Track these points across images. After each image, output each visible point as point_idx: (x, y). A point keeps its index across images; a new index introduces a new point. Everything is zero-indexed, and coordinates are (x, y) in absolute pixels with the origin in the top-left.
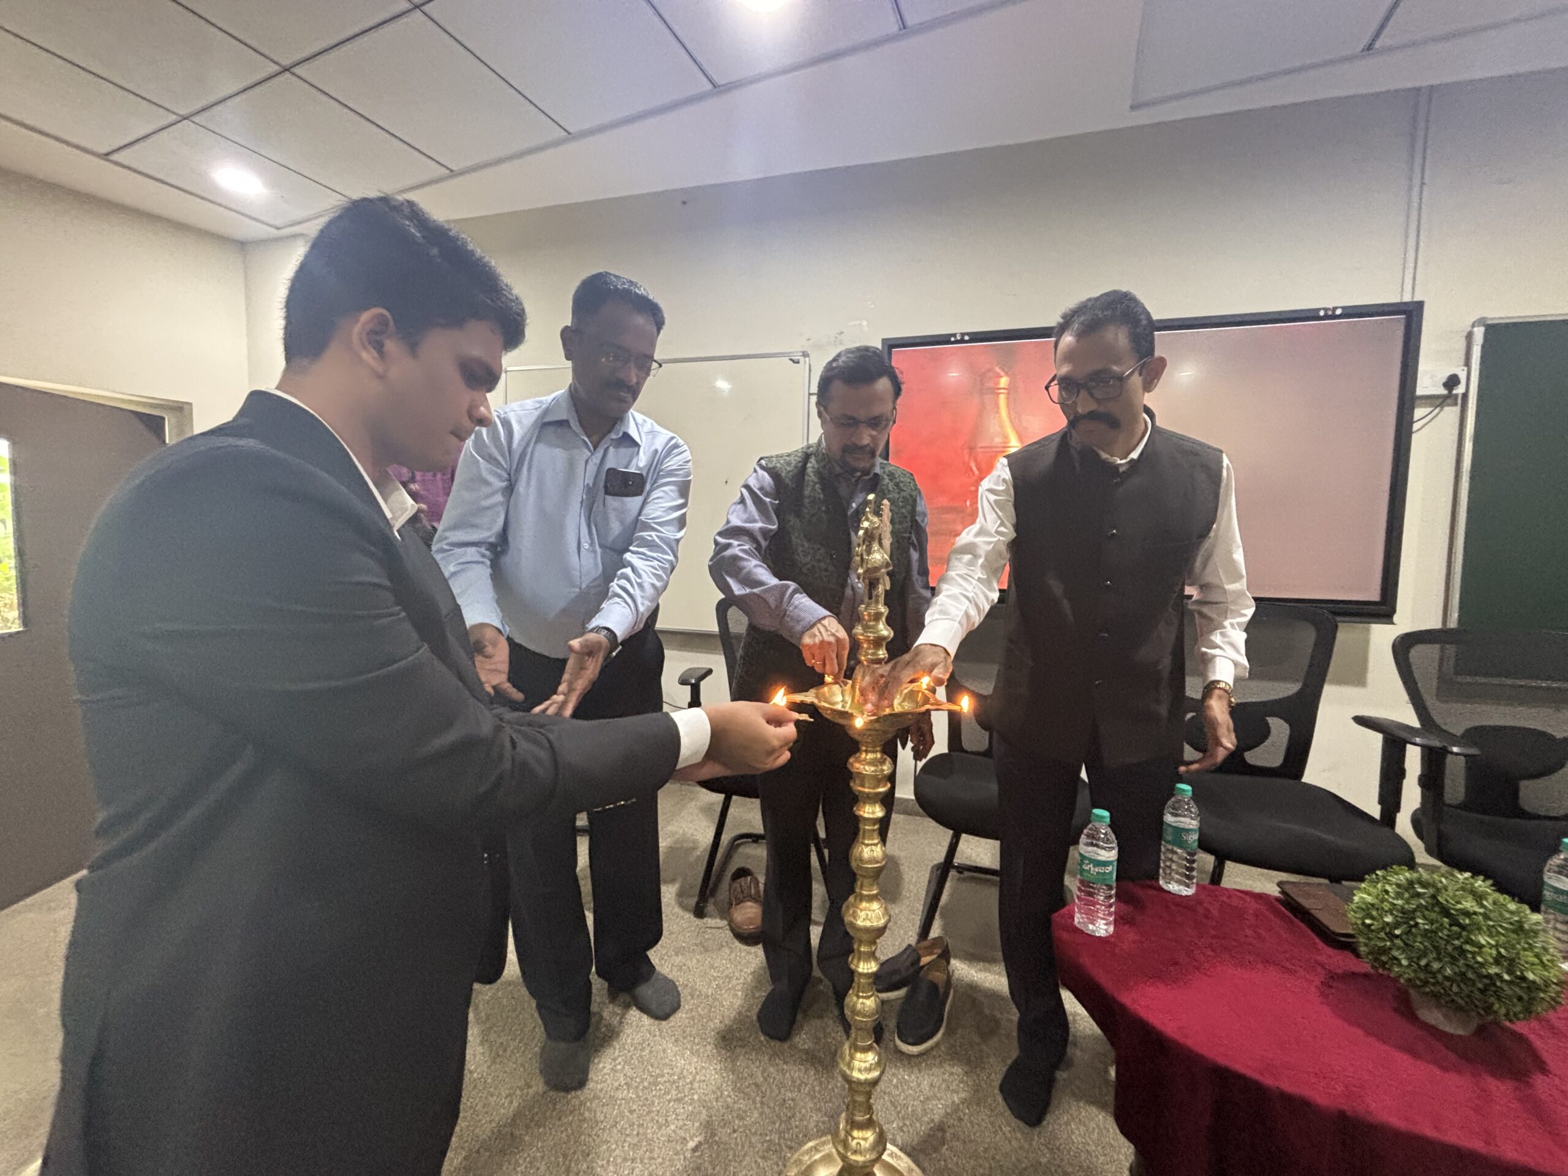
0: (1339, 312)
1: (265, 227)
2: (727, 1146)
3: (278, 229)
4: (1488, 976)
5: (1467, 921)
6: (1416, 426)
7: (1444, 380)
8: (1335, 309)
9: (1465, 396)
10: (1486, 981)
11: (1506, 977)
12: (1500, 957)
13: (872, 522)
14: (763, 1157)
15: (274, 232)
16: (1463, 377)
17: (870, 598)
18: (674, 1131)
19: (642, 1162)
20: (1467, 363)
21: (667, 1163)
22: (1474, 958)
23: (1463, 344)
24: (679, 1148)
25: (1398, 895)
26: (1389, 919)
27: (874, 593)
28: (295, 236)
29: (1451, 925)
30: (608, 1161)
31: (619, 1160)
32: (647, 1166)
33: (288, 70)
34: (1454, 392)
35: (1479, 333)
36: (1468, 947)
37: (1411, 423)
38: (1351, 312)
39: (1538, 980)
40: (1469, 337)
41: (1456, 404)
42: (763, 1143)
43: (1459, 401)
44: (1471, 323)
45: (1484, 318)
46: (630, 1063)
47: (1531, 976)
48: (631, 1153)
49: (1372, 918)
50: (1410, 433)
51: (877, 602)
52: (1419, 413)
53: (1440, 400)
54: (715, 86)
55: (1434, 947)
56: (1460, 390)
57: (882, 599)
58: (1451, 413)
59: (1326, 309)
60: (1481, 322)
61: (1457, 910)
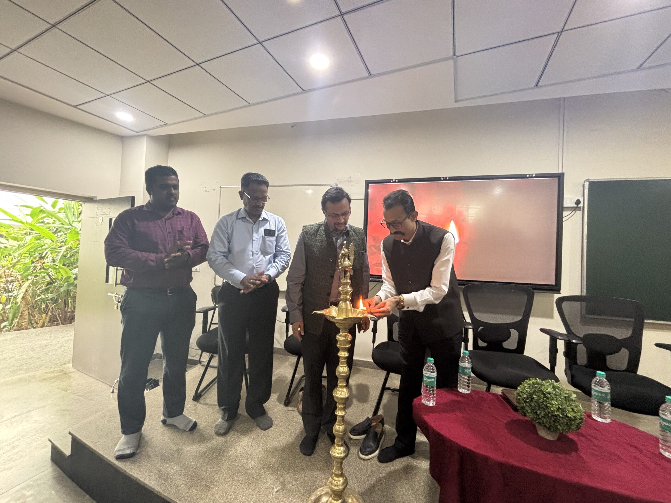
0: (534, 176)
1: (132, 131)
2: (290, 491)
3: (137, 132)
4: (555, 416)
5: (549, 396)
6: (564, 219)
7: (575, 201)
8: (533, 174)
9: (583, 207)
10: (555, 417)
11: (561, 416)
12: (558, 409)
13: (345, 251)
14: (303, 495)
15: (136, 134)
16: (582, 200)
17: (345, 277)
18: (270, 485)
19: (256, 495)
20: (583, 196)
21: (266, 496)
22: (550, 409)
23: (581, 188)
24: (271, 491)
25: (529, 388)
26: (525, 396)
27: (346, 275)
28: (143, 135)
29: (544, 397)
30: (243, 495)
31: (247, 495)
32: (258, 497)
33: (149, 82)
34: (579, 206)
35: (587, 184)
36: (548, 405)
37: (563, 217)
38: (538, 176)
39: (572, 416)
40: (584, 186)
41: (580, 210)
42: (303, 490)
43: (582, 210)
44: (584, 181)
45: (588, 179)
46: (254, 460)
47: (569, 415)
48: (252, 492)
49: (520, 396)
50: (562, 221)
51: (347, 279)
52: (565, 213)
53: (574, 209)
54: (303, 91)
55: (538, 405)
56: (581, 205)
57: (348, 278)
58: (579, 213)
59: (529, 175)
60: (587, 180)
61: (546, 392)
